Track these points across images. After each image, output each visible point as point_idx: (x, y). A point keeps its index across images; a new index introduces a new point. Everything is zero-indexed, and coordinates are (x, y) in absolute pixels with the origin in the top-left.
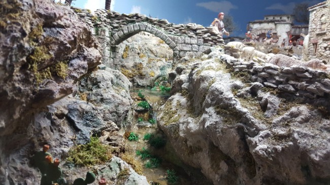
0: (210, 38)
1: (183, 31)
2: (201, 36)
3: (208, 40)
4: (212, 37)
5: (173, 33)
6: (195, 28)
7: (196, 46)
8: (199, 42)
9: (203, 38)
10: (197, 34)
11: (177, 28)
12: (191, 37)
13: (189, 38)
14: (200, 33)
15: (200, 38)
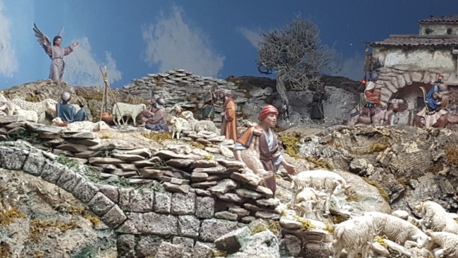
0: (234, 197)
1: (150, 171)
2: (205, 188)
3: (230, 201)
4: (240, 192)
5: (114, 177)
6: (188, 162)
7: (191, 218)
8: (201, 209)
9: (215, 196)
10: (192, 182)
11: (128, 161)
12: (173, 191)
13: (168, 196)
14: (204, 180)
15: (203, 195)
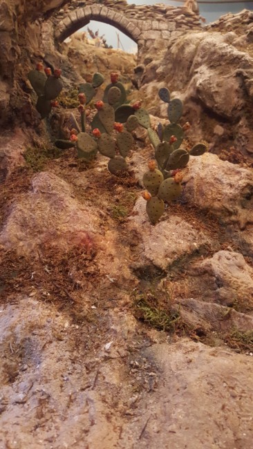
0: (184, 21)
1: (149, 13)
2: (172, 18)
3: (182, 23)
4: (187, 19)
5: (136, 16)
6: (164, 9)
7: (166, 32)
8: (171, 27)
9: (176, 21)
10: (166, 17)
11: (141, 10)
12: (159, 20)
13: (157, 22)
14: (171, 15)
15: (171, 21)
